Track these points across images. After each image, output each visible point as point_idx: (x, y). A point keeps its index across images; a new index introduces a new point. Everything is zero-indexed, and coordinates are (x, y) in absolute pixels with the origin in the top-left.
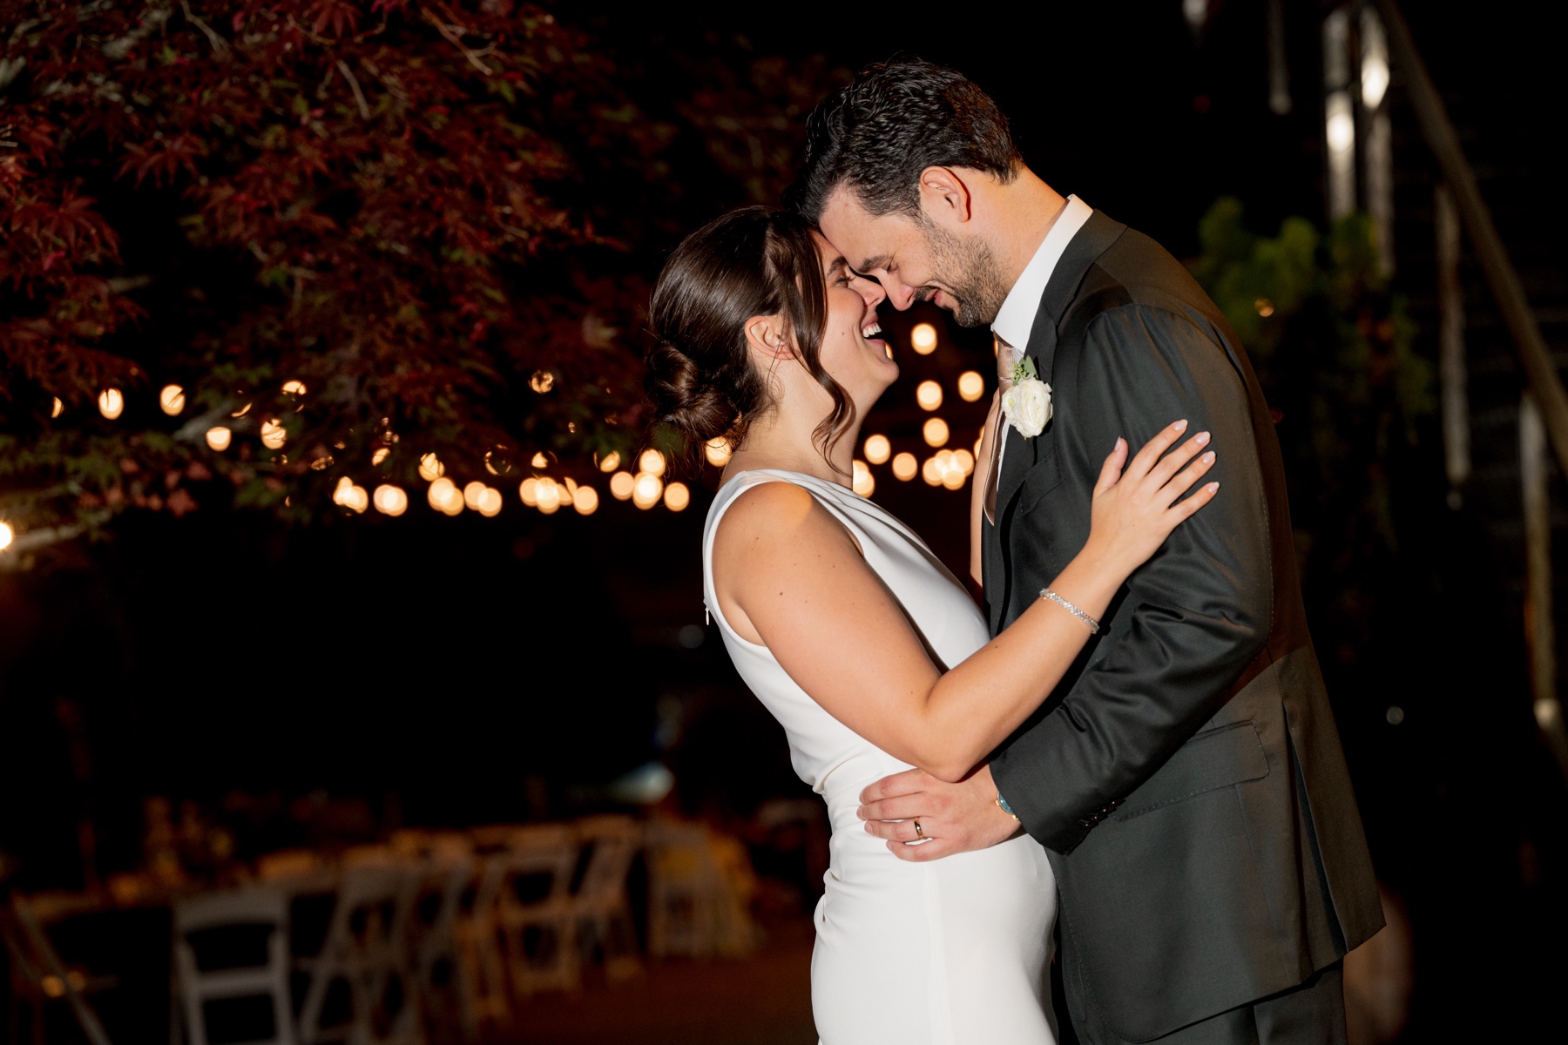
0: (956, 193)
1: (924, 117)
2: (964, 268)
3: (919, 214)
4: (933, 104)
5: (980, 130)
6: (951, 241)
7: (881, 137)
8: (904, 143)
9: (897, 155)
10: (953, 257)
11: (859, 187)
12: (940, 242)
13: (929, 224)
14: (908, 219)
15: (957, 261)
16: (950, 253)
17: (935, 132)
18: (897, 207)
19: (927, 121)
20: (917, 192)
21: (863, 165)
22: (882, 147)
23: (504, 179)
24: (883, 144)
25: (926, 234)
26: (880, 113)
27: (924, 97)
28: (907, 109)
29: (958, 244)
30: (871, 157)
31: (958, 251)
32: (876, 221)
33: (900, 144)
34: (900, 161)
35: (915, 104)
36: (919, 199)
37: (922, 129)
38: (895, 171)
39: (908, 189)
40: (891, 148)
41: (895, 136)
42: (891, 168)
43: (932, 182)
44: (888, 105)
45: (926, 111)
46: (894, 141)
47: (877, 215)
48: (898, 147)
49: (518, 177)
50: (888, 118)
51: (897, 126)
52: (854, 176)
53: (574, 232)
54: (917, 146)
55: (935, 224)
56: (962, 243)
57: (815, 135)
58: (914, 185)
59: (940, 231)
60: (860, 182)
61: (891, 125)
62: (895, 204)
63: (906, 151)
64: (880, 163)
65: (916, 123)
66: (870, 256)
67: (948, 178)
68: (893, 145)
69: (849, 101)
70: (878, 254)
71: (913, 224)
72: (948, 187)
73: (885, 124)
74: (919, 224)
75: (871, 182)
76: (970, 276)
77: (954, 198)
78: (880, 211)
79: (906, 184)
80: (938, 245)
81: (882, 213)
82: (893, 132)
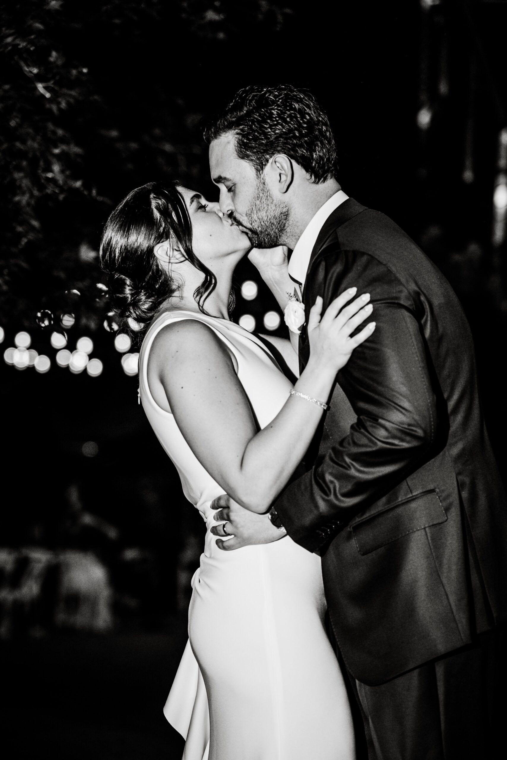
0: (287, 176)
1: (296, 126)
2: (268, 213)
3: (261, 172)
4: (304, 123)
5: (319, 152)
6: (268, 197)
7: (269, 121)
8: (277, 132)
9: (270, 135)
10: (265, 206)
11: (240, 137)
12: (263, 194)
13: (262, 181)
14: (254, 171)
15: (266, 208)
16: (265, 202)
17: (295, 137)
18: (252, 160)
19: (296, 129)
20: (267, 161)
21: (251, 128)
22: (265, 126)
23: (50, 158)
24: (267, 125)
25: (258, 185)
26: (276, 109)
27: (303, 117)
28: (290, 116)
29: (271, 201)
30: (257, 127)
31: (270, 204)
32: (237, 160)
33: (275, 131)
34: (269, 138)
35: (296, 118)
36: (265, 165)
37: (290, 131)
38: (263, 142)
39: (263, 155)
40: (269, 130)
41: (276, 125)
42: (262, 139)
43: (279, 163)
44: (282, 108)
45: (300, 125)
46: (273, 127)
47: (240, 157)
48: (273, 132)
49: (59, 157)
50: (278, 113)
51: (280, 121)
52: (242, 130)
53: (86, 193)
54: (283, 138)
55: (266, 183)
56: (274, 202)
57: (238, 100)
58: (268, 156)
59: (266, 189)
60: (243, 136)
61: (277, 119)
62: (252, 158)
63: (275, 136)
64: (258, 133)
65: (290, 127)
66: (223, 175)
67: (287, 166)
68: (271, 129)
69: (265, 93)
70: (228, 176)
71: (255, 176)
72: (285, 170)
73: (274, 116)
74: (258, 177)
75: (248, 139)
76: (268, 220)
77: (283, 178)
78: (242, 156)
79: (264, 153)
80: (261, 195)
81: (243, 158)
82: (275, 123)
